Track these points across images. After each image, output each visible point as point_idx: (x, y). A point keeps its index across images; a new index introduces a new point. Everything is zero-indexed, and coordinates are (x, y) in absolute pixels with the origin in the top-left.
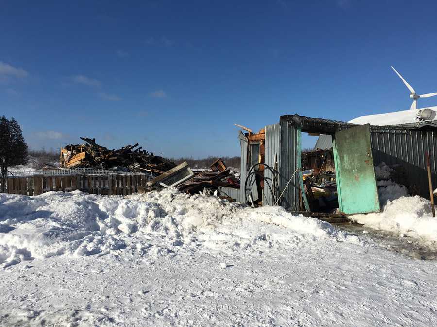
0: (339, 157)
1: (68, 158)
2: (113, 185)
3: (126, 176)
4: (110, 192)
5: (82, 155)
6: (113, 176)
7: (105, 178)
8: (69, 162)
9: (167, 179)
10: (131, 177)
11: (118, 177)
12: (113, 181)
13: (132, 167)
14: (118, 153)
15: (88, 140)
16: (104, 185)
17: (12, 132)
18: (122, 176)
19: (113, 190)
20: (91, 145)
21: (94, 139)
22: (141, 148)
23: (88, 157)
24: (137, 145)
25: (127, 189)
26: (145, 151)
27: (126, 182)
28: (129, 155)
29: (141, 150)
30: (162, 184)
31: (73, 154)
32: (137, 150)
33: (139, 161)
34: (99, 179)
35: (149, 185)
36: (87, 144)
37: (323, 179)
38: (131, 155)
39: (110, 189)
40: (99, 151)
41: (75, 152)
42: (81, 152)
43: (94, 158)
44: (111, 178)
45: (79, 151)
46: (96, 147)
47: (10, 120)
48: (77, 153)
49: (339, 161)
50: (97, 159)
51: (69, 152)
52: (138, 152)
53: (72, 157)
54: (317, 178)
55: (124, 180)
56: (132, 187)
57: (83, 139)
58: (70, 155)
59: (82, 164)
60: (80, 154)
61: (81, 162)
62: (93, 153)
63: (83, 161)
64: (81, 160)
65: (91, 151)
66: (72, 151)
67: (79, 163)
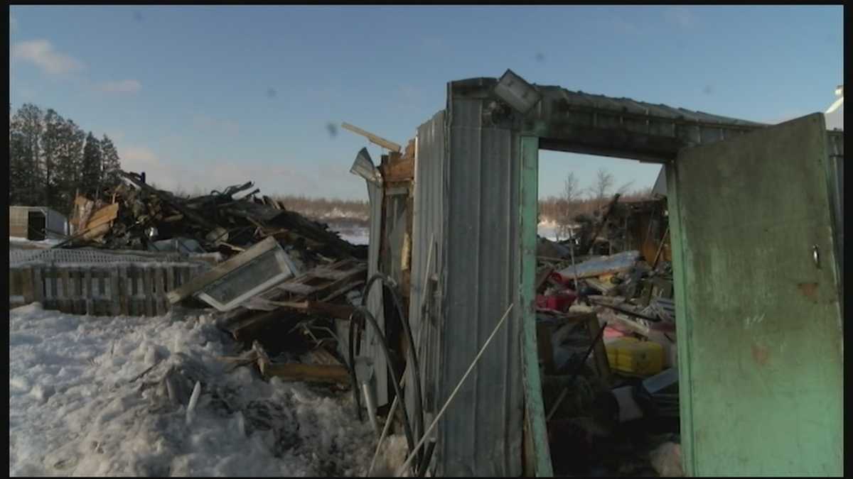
0: (690, 256)
1: (86, 217)
2: (121, 292)
3: (153, 270)
4: (115, 308)
5: (112, 211)
6: (119, 269)
7: (101, 274)
8: (86, 226)
9: (220, 285)
10: (164, 271)
11: (133, 272)
12: (120, 280)
15: (133, 176)
16: (102, 291)
17: (104, 161)
18: (143, 269)
19: (122, 305)
20: (137, 187)
22: (258, 191)
23: (124, 216)
24: (249, 185)
25: (154, 303)
26: (265, 198)
28: (229, 207)
29: (259, 196)
30: (206, 298)
31: (94, 208)
32: (249, 196)
33: (242, 222)
34: (88, 275)
35: (172, 301)
37: (655, 289)
39: (115, 301)
40: (150, 200)
41: (99, 203)
42: (112, 204)
43: (137, 217)
44: (115, 274)
45: (107, 201)
46: (146, 193)
47: (100, 138)
48: (102, 207)
49: (691, 275)
51: (90, 204)
52: (252, 200)
53: (92, 214)
54: (640, 286)
55: (148, 279)
57: (124, 174)
58: (89, 211)
59: (111, 230)
60: (110, 207)
61: (110, 226)
62: (136, 206)
63: (112, 225)
64: (109, 222)
65: (134, 201)
66: (95, 202)
67: (104, 228)
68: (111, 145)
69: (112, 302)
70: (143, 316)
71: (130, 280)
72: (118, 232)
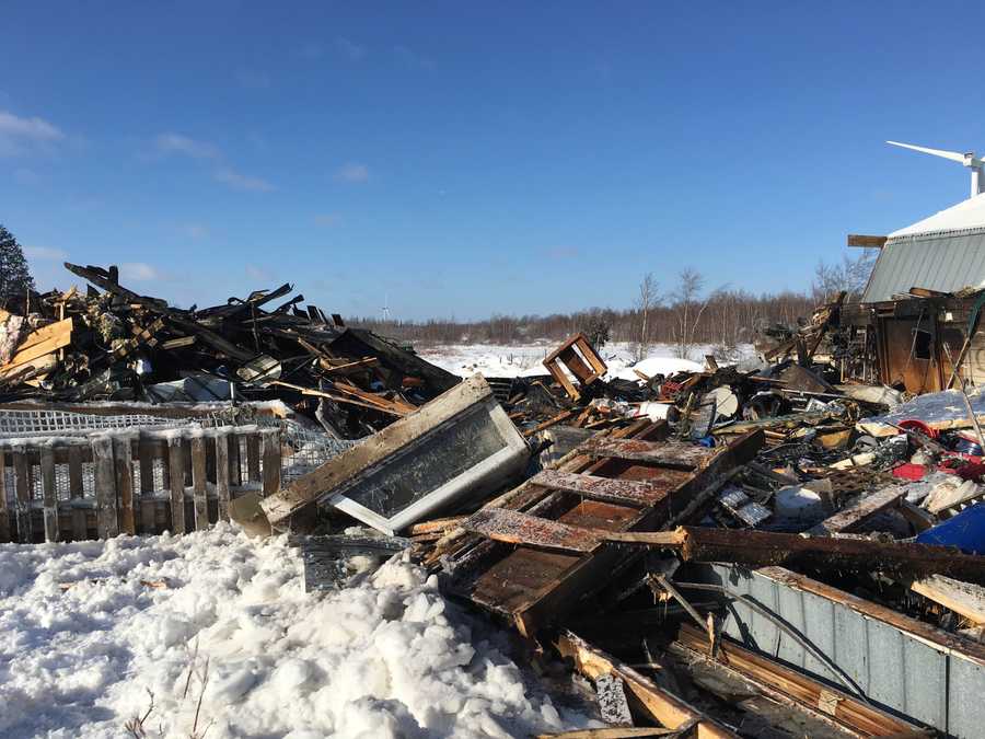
1: (10, 345)
2: (120, 489)
4: (107, 521)
5: (61, 332)
8: (10, 361)
9: (377, 478)
13: (255, 373)
14: (206, 322)
15: (92, 273)
16: (76, 487)
18: (165, 441)
19: (121, 514)
20: (103, 292)
21: (114, 270)
22: (300, 298)
23: (85, 340)
24: (285, 289)
25: (189, 504)
26: (312, 309)
27: (188, 467)
28: (251, 325)
29: (302, 306)
30: (348, 506)
31: (25, 330)
32: (285, 307)
33: (285, 349)
36: (89, 287)
38: (260, 325)
39: (107, 506)
40: (131, 313)
41: (33, 319)
42: (59, 320)
43: (110, 342)
45: (50, 316)
46: (121, 301)
48: (41, 325)
50: (118, 344)
51: (16, 321)
52: (290, 312)
53: (22, 339)
55: (175, 460)
56: (218, 488)
57: (76, 270)
58: (16, 334)
59: (59, 366)
60: (55, 326)
61: (58, 358)
62: (105, 323)
63: (62, 358)
64: (57, 352)
65: (100, 315)
66: (26, 317)
67: (47, 362)
68: (13, 241)
69: (99, 509)
70: (166, 532)
71: (137, 463)
72: (74, 368)
